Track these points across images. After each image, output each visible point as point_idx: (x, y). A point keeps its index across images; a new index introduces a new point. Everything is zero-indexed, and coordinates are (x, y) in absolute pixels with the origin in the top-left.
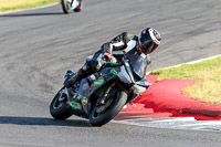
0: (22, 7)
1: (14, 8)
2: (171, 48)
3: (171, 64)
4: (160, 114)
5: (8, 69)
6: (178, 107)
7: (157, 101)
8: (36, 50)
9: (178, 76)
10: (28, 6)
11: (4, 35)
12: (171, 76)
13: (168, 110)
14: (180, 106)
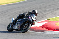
0: (13, 2)
1: (11, 3)
2: (53, 13)
3: (53, 17)
4: (50, 30)
5: (9, 19)
6: (54, 28)
7: (49, 27)
8: (17, 14)
9: (55, 20)
10: (14, 2)
11: (8, 10)
12: (53, 20)
13: (52, 29)
14: (55, 28)
